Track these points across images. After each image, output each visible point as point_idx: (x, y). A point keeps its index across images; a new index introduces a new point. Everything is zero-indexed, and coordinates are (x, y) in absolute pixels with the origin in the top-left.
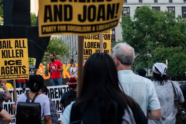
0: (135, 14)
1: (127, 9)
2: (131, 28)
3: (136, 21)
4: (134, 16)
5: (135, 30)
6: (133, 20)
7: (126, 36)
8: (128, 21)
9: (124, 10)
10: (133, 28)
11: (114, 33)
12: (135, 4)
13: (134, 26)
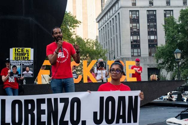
0: (180, 15)
1: (170, 12)
2: (176, 31)
3: (180, 23)
4: (179, 18)
5: (180, 33)
6: (178, 23)
7: (170, 40)
8: (172, 24)
9: (167, 13)
10: (178, 31)
11: (156, 38)
12: (179, 7)
13: (179, 29)
